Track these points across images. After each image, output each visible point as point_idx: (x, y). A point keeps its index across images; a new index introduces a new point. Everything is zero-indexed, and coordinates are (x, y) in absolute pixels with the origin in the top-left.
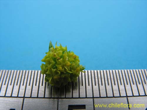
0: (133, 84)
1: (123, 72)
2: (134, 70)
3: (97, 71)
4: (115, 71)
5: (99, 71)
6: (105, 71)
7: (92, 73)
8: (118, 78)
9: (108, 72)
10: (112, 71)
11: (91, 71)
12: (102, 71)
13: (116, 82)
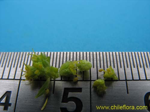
0: (134, 67)
1: (124, 54)
2: (136, 53)
3: (96, 53)
4: (116, 53)
5: (98, 53)
6: (104, 53)
7: (91, 55)
8: (118, 60)
9: (108, 54)
10: (112, 53)
11: (90, 53)
12: (101, 53)
13: (116, 65)
